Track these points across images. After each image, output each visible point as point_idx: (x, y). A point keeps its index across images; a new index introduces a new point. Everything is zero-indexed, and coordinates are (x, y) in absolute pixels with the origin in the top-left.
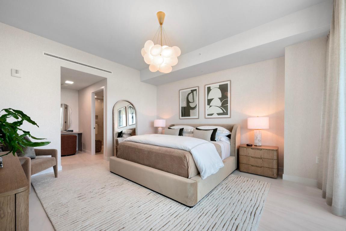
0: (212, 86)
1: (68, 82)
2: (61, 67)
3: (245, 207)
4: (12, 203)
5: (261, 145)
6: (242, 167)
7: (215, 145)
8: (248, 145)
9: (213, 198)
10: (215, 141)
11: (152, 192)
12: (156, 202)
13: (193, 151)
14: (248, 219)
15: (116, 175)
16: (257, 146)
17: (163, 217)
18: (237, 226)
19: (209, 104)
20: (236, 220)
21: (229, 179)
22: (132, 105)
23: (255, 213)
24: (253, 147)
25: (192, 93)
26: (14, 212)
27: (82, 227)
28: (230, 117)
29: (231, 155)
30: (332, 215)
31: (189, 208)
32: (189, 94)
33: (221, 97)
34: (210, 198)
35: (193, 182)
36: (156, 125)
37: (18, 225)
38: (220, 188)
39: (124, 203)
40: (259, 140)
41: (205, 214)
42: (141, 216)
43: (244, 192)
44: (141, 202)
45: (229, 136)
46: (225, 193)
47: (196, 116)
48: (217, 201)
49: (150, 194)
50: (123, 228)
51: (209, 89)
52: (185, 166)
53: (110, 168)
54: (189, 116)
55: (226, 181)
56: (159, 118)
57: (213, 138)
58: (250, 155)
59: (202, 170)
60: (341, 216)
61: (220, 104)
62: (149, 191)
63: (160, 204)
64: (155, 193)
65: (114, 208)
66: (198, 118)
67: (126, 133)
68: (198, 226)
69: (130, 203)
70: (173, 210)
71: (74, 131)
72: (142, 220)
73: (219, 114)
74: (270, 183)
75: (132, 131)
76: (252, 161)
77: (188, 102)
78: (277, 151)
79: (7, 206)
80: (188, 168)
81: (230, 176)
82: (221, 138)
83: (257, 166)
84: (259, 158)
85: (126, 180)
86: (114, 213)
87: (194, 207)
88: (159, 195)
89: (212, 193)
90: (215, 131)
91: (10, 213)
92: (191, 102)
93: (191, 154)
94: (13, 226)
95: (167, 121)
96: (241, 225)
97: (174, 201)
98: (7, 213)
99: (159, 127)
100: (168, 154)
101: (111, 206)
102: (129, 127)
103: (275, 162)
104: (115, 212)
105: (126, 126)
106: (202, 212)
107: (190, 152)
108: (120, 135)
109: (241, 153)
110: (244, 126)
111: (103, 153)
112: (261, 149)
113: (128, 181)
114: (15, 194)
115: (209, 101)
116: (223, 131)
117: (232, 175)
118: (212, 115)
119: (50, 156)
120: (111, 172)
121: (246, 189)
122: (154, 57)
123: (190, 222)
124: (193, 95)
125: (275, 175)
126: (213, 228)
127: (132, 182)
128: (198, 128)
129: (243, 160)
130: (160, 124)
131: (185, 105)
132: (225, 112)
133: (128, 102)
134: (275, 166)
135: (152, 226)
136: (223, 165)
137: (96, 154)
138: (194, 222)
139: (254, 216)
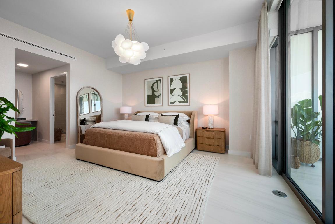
0: (174, 78)
1: (20, 65)
2: (16, 49)
3: (202, 176)
4: (10, 181)
5: (213, 128)
6: (199, 147)
7: (178, 128)
8: (203, 128)
9: (177, 172)
10: (178, 125)
11: (123, 173)
12: (128, 181)
13: (160, 134)
14: (204, 184)
15: (83, 162)
16: (210, 128)
17: (136, 192)
18: (196, 190)
19: (171, 93)
20: (195, 186)
21: (189, 156)
22: (97, 92)
23: (209, 179)
24: (207, 129)
25: (156, 83)
26: (12, 189)
27: (56, 211)
28: (189, 105)
29: (190, 137)
30: (258, 175)
31: (158, 182)
32: (154, 83)
33: (182, 87)
34: (175, 173)
35: (161, 159)
36: (122, 112)
37: (15, 200)
38: (182, 164)
39: (97, 185)
40: (211, 124)
41: (171, 185)
42: (115, 194)
43: (201, 166)
44: (114, 183)
45: (189, 121)
46: (186, 168)
47: (161, 103)
48: (180, 174)
49: (122, 175)
50: (100, 205)
51: (172, 81)
52: (153, 147)
53: (76, 155)
54: (154, 103)
55: (187, 159)
56: (125, 105)
57: (175, 123)
58: (205, 136)
59: (168, 150)
60: (263, 175)
61: (181, 93)
62: (120, 173)
63: (131, 182)
64: (126, 174)
65: (87, 191)
66: (162, 106)
67: (90, 120)
68: (167, 194)
69: (103, 185)
70: (144, 185)
71: (26, 119)
72: (117, 197)
73: (180, 102)
74: (220, 158)
75: (96, 118)
76: (207, 141)
77: (153, 91)
78: (224, 132)
79: (6, 184)
80: (156, 148)
81: (190, 154)
82: (182, 123)
83: (210, 145)
84: (212, 138)
85: (94, 165)
86: (88, 194)
87: (162, 181)
88: (130, 175)
89: (176, 169)
90: (177, 116)
91: (8, 190)
92: (155, 91)
93: (159, 136)
94: (11, 202)
95: (133, 107)
96: (199, 189)
97: (144, 178)
98: (5, 191)
99: (125, 114)
100: (138, 137)
101: (83, 189)
102: (92, 114)
103: (223, 141)
104: (90, 193)
105: (89, 113)
106: (169, 184)
107: (158, 135)
108: (83, 122)
109: (198, 135)
110: (200, 113)
111: (65, 141)
112: (213, 131)
113: (97, 166)
114: (13, 173)
115: (172, 91)
116: (184, 117)
117: (192, 153)
118: (174, 103)
119: (4, 147)
120: (77, 159)
121: (202, 163)
122: (125, 50)
123: (159, 192)
124: (157, 84)
125: (223, 151)
126: (178, 194)
127: (102, 167)
128: (162, 114)
129: (199, 140)
130: (126, 110)
131: (150, 93)
132: (185, 100)
133: (92, 88)
134: (223, 144)
135: (127, 200)
136: (185, 145)
137: (55, 143)
138: (163, 192)
139: (208, 182)
